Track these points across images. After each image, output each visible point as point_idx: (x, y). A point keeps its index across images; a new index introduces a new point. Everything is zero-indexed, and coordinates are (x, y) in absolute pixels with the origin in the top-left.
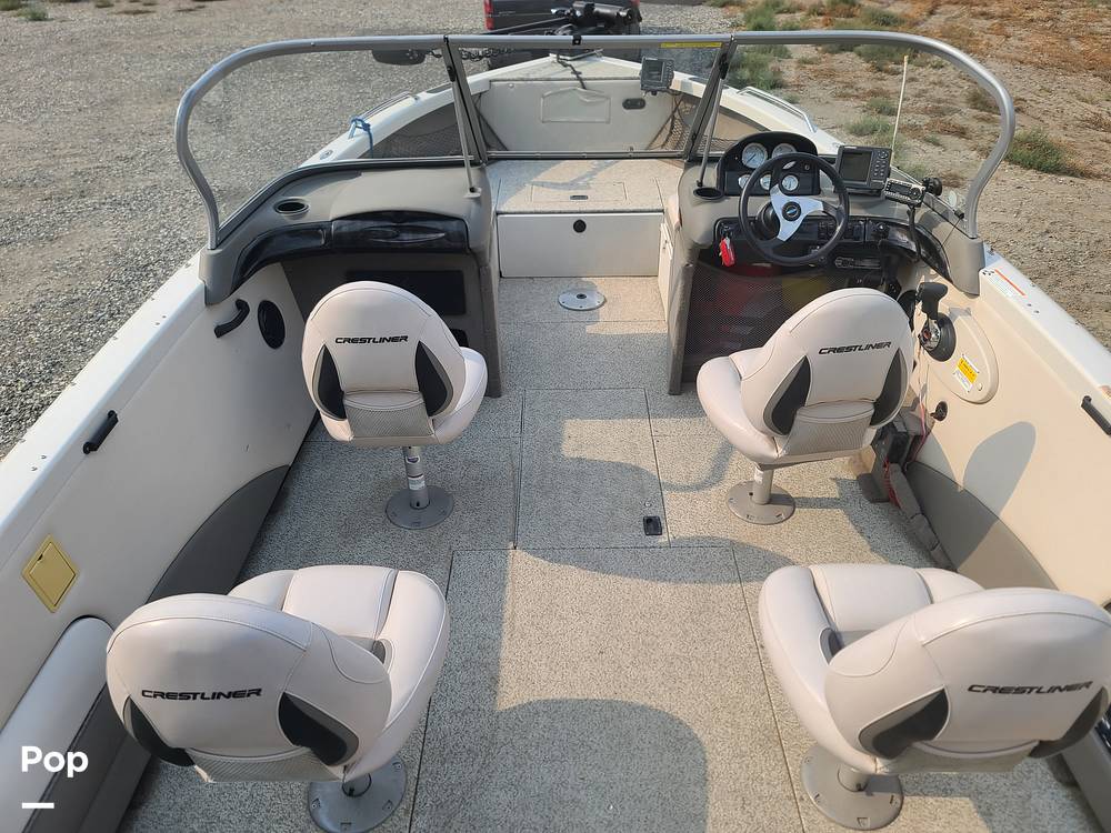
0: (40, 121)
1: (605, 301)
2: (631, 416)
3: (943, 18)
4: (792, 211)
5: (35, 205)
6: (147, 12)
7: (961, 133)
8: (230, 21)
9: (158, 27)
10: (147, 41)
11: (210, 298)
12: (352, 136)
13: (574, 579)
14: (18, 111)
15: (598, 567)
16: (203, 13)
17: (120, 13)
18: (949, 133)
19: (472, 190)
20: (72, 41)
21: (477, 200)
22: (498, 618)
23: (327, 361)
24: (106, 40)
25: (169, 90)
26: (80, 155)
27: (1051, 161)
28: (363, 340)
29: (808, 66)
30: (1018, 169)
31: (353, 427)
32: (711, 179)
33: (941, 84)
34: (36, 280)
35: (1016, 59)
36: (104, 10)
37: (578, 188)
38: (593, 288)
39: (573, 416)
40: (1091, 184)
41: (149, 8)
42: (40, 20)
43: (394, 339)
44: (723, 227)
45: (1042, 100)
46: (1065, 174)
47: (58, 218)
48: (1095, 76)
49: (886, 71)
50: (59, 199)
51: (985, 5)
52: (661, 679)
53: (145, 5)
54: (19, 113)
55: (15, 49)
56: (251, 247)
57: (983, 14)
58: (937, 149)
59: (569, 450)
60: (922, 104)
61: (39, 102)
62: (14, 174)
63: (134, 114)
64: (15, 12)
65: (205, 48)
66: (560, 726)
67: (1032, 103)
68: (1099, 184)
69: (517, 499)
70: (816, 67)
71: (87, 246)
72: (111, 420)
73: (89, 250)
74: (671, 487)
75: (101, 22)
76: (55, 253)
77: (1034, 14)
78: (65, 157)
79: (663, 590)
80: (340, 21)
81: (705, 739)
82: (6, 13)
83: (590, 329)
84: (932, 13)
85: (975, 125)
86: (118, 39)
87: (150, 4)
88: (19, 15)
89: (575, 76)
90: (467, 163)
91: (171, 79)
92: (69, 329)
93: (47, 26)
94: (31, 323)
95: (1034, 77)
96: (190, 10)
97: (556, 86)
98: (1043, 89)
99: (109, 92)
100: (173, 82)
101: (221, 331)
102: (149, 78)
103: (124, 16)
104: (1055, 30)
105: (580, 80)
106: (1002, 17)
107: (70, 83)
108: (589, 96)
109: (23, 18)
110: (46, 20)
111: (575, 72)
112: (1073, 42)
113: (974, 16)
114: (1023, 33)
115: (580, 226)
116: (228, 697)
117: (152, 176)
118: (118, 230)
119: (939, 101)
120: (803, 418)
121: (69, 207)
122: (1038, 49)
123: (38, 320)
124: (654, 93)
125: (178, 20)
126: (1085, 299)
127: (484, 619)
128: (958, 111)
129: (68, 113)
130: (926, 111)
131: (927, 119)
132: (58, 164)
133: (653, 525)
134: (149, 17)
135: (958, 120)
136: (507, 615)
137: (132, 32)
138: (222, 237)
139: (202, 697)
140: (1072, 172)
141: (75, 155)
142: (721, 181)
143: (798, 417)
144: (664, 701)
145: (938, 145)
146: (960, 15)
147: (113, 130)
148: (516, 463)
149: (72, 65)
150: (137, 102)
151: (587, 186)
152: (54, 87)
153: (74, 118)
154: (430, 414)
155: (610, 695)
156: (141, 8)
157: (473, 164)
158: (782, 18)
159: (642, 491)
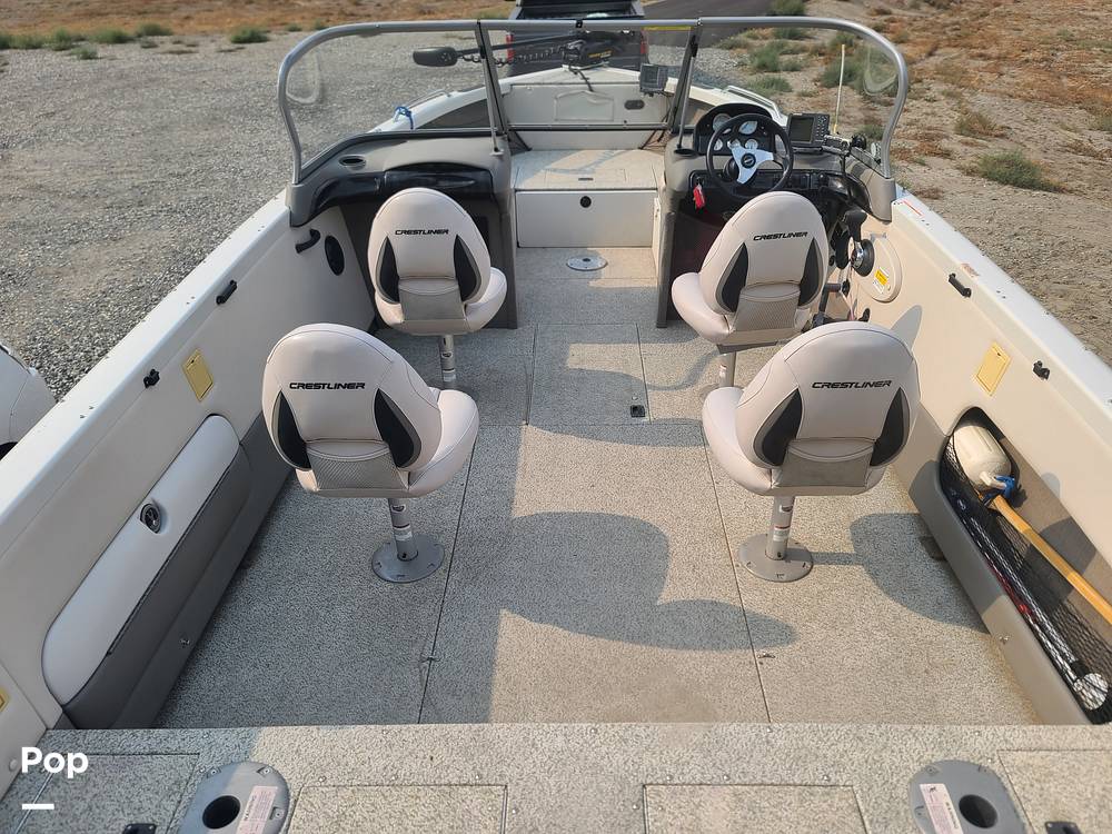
0: (96, 144)
1: (607, 264)
2: (625, 342)
3: (941, 59)
4: (749, 160)
5: (98, 212)
6: (191, 52)
7: (946, 154)
8: (268, 60)
9: (202, 65)
10: (192, 76)
11: (295, 221)
12: (396, 121)
13: (573, 445)
14: (76, 135)
15: (593, 436)
16: (243, 53)
17: (164, 53)
18: (936, 154)
19: (496, 150)
20: (121, 76)
21: (500, 157)
22: (513, 466)
23: (388, 249)
24: (153, 76)
25: (215, 119)
26: (136, 172)
27: (1026, 177)
28: (416, 232)
29: (807, 99)
30: (995, 185)
31: (404, 311)
32: (688, 143)
33: (934, 114)
34: (104, 272)
35: (1005, 93)
36: (151, 51)
37: (585, 172)
38: (596, 255)
39: (576, 342)
40: (1063, 197)
41: (193, 49)
42: (91, 58)
43: (438, 232)
44: (696, 177)
45: (1027, 128)
46: (1039, 189)
47: (120, 222)
48: (1081, 108)
49: (879, 103)
50: (120, 208)
51: (984, 48)
52: (637, 501)
53: (189, 46)
54: (77, 137)
55: (70, 83)
56: (323, 187)
57: (981, 55)
58: (923, 168)
59: (572, 363)
60: (913, 131)
61: (94, 127)
62: (76, 187)
63: (183, 140)
64: (67, 52)
65: (246, 83)
66: (559, 527)
67: (1018, 131)
68: (1071, 198)
69: (529, 395)
70: (815, 99)
71: (147, 245)
72: (232, 287)
73: (150, 248)
74: (654, 388)
75: (147, 60)
76: (120, 251)
77: (1030, 56)
78: (122, 173)
79: (643, 451)
80: (371, 61)
81: (669, 535)
82: (58, 53)
83: (592, 283)
84: (930, 54)
85: (959, 148)
86: (165, 75)
87: (193, 46)
88: (70, 55)
89: (583, 81)
90: (494, 134)
91: (216, 109)
92: (136, 309)
93: (99, 63)
94: (100, 304)
95: (1022, 109)
96: (230, 51)
97: (567, 89)
98: (1028, 118)
99: (159, 120)
100: (218, 112)
101: (300, 248)
102: (195, 108)
103: (169, 56)
104: (1048, 69)
105: (589, 84)
106: (999, 58)
107: (123, 112)
108: (597, 97)
109: (75, 57)
110: (97, 58)
111: (584, 78)
112: (1065, 80)
113: (972, 57)
114: (1016, 71)
115: (586, 202)
116: (344, 388)
117: (203, 189)
118: (175, 233)
119: (929, 129)
120: (746, 296)
121: (129, 214)
122: (1028, 85)
123: (108, 302)
124: (651, 95)
125: (219, 59)
126: (1043, 287)
127: (502, 466)
128: (947, 137)
129: (122, 138)
130: (915, 137)
131: (917, 144)
132: (117, 179)
133: (637, 411)
134: (192, 56)
135: (945, 144)
136: (520, 464)
137: (178, 69)
138: (303, 176)
139: (328, 388)
140: (1046, 187)
141: (131, 172)
142: (696, 144)
143: (741, 296)
144: (641, 514)
145: (924, 165)
146: (960, 56)
147: (165, 152)
148: (529, 371)
149: (123, 97)
150: (186, 129)
151: (593, 172)
152: (108, 115)
153: (128, 141)
154: (463, 300)
155: (599, 510)
156: (185, 49)
157: (498, 134)
158: (786, 58)
159: (630, 390)
